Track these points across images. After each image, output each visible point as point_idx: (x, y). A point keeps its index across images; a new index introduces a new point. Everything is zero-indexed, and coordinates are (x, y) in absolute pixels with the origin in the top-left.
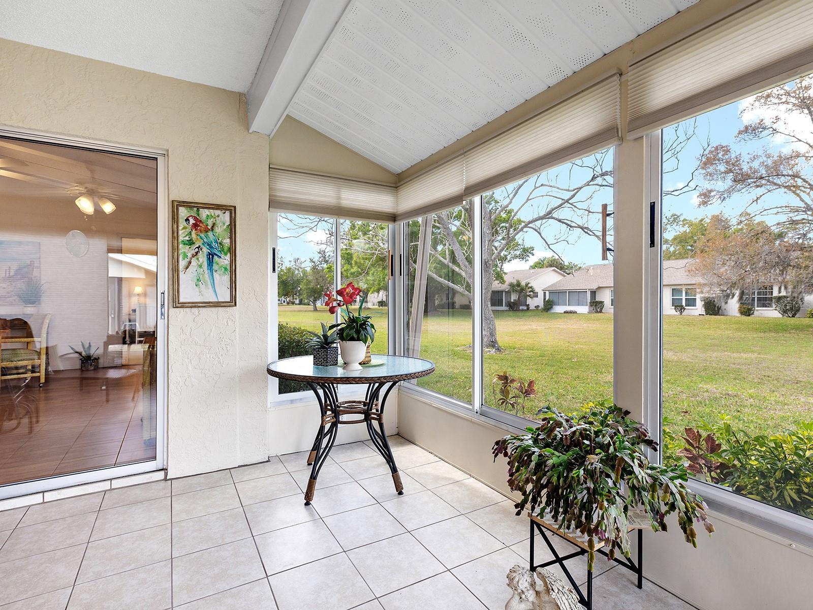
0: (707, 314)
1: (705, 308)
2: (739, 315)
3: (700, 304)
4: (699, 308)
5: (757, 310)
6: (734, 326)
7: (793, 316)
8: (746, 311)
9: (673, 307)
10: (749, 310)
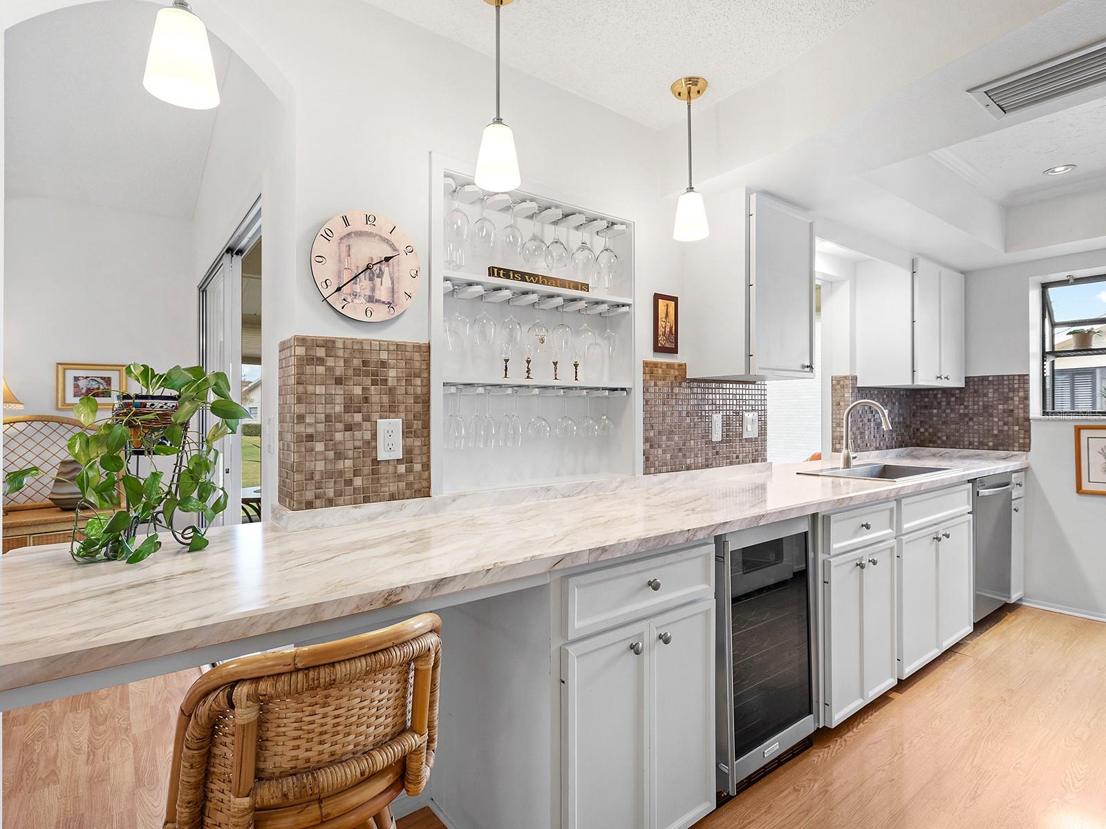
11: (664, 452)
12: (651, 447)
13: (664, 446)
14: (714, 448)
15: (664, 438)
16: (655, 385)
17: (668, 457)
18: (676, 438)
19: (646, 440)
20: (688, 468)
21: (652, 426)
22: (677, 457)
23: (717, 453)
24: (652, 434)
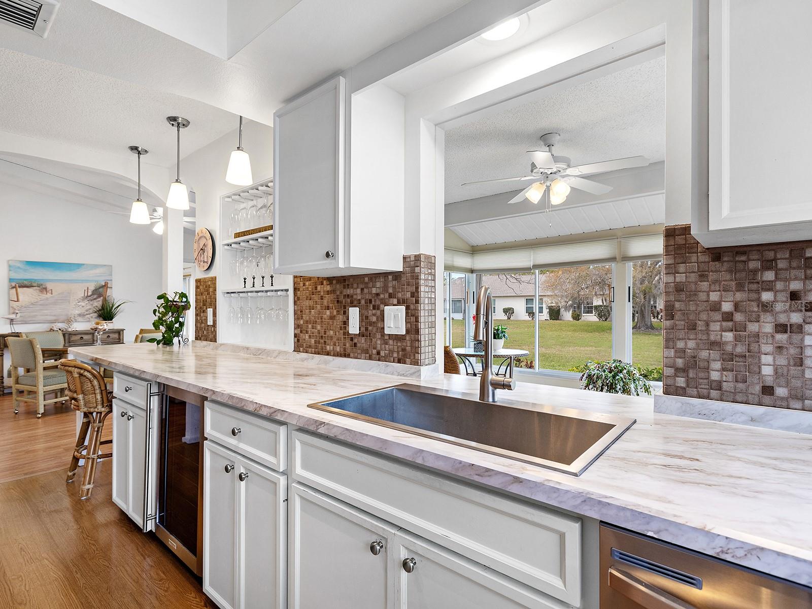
0: (550, 319)
1: (549, 314)
2: (571, 319)
3: (546, 311)
4: (545, 315)
5: (583, 316)
6: (572, 328)
7: (606, 320)
8: (576, 317)
9: (527, 314)
10: (579, 315)
11: (310, 337)
12: (301, 332)
13: (309, 332)
14: (352, 339)
15: (310, 326)
16: (304, 285)
17: (313, 341)
18: (319, 327)
19: (297, 326)
20: (328, 354)
21: (302, 316)
22: (319, 343)
23: (355, 344)
24: (302, 322)
